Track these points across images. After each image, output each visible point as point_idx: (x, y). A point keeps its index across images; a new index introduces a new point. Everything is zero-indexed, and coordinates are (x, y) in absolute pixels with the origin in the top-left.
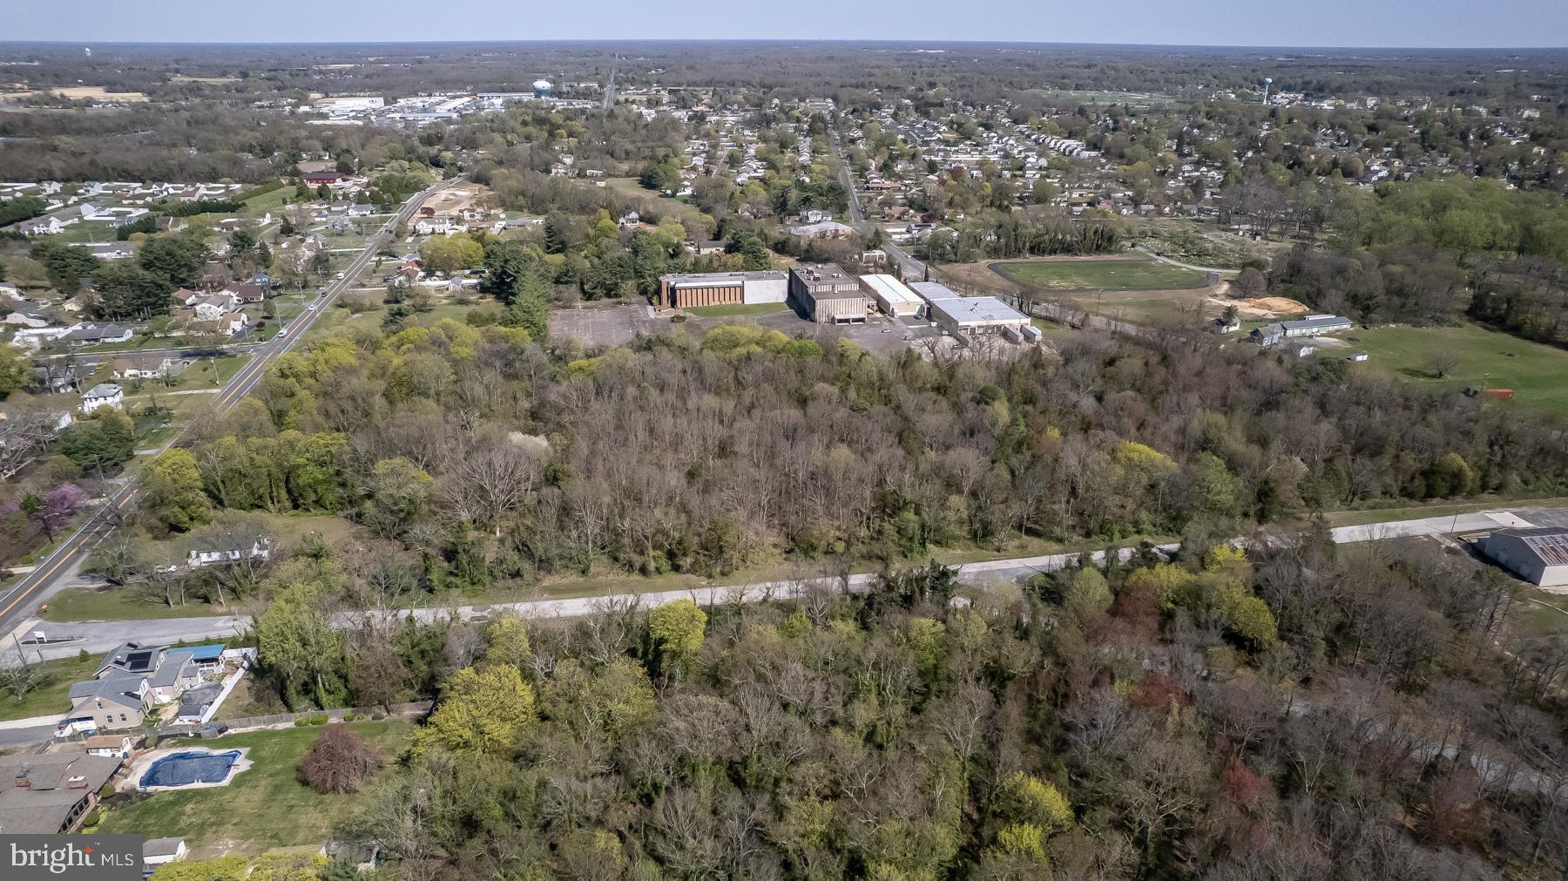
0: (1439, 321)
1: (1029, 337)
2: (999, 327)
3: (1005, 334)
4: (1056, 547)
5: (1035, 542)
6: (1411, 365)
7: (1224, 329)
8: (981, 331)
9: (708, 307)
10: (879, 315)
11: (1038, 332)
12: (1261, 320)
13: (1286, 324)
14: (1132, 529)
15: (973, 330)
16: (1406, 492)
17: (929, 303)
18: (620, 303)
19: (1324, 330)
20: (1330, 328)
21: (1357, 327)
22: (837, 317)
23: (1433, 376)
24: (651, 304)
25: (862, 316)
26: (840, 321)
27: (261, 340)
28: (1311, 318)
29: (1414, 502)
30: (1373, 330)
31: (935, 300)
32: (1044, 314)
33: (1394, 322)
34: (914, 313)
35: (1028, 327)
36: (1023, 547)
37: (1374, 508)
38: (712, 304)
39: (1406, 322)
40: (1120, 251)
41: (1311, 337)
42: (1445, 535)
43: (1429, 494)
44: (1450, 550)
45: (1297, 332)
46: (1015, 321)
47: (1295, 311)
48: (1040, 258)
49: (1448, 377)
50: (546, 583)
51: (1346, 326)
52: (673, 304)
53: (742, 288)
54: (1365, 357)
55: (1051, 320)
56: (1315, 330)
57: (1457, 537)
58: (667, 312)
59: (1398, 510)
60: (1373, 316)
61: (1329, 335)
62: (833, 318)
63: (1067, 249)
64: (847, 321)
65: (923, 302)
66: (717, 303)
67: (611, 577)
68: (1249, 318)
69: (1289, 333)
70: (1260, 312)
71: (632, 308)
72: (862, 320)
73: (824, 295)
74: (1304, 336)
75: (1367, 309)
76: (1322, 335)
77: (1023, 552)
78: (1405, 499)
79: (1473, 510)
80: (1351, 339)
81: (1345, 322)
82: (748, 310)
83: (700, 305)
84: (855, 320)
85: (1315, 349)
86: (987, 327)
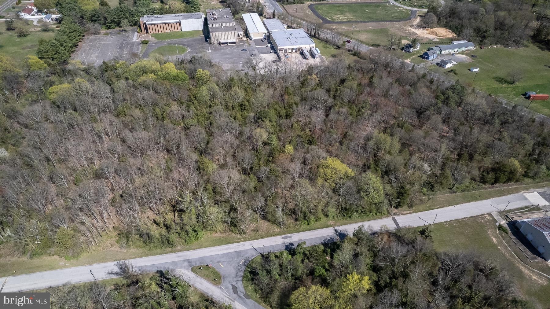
0: (517, 43)
1: (313, 55)
2: (299, 49)
3: (302, 53)
4: (277, 229)
5: (264, 225)
6: (501, 73)
7: (411, 50)
8: (290, 51)
9: (161, 34)
10: (245, 38)
11: (317, 52)
12: (430, 42)
13: (441, 46)
14: (321, 215)
15: (286, 51)
16: (483, 181)
17: (269, 32)
18: (122, 31)
19: (460, 50)
20: (464, 49)
21: (477, 47)
22: (222, 42)
23: (509, 83)
24: (137, 32)
25: (234, 40)
26: (223, 43)
28: (455, 43)
29: (487, 185)
30: (485, 48)
31: (272, 31)
32: (326, 38)
33: (496, 44)
34: (262, 38)
35: (314, 49)
36: (256, 230)
37: (463, 191)
39: (502, 44)
41: (453, 54)
42: (500, 213)
43: (496, 181)
44: (500, 227)
45: (447, 52)
46: (308, 45)
47: (448, 36)
49: (517, 84)
51: (472, 48)
52: (147, 32)
53: (180, 23)
54: (477, 70)
55: (326, 41)
56: (456, 50)
57: (504, 214)
58: (144, 36)
59: (477, 192)
60: (486, 41)
61: (462, 53)
62: (220, 42)
64: (226, 43)
65: (266, 31)
68: (425, 41)
69: (443, 52)
70: (431, 37)
71: (127, 34)
72: (234, 43)
73: (217, 29)
74: (450, 54)
75: (484, 37)
76: (459, 53)
77: (257, 234)
78: (482, 184)
79: (516, 191)
80: (473, 56)
81: (472, 46)
82: (183, 35)
83: (160, 32)
84: (230, 43)
85: (455, 63)
86: (293, 49)
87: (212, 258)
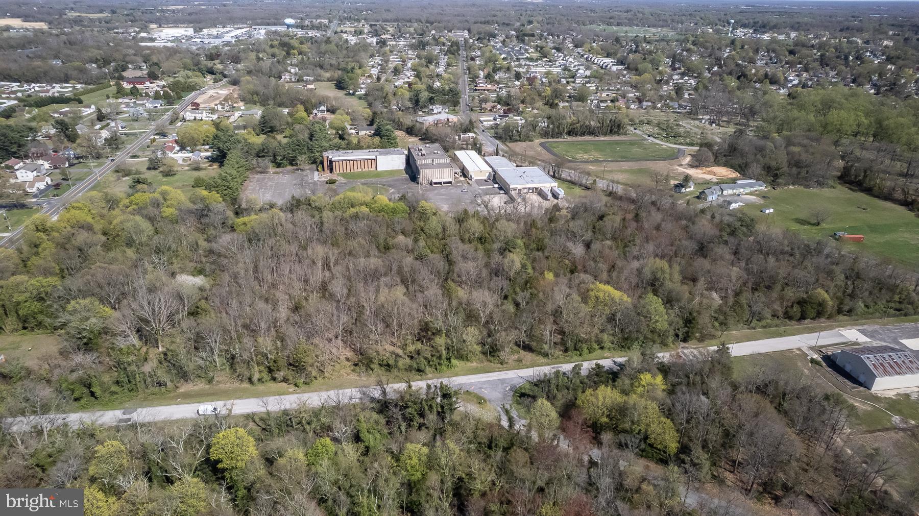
0: (820, 184)
1: (555, 196)
2: (537, 189)
3: (541, 193)
4: (543, 360)
5: (528, 356)
6: (802, 215)
7: (683, 190)
8: (525, 191)
9: (351, 173)
10: (462, 179)
11: (561, 193)
12: (707, 183)
13: (723, 186)
14: (596, 346)
15: (520, 190)
16: (788, 316)
17: (494, 171)
18: (297, 170)
19: (747, 191)
20: (752, 189)
21: (769, 188)
22: (434, 181)
23: (814, 225)
24: (318, 170)
25: (450, 180)
26: (436, 183)
27: (54, 196)
28: (740, 182)
29: (793, 322)
30: (779, 190)
31: (498, 169)
32: (569, 178)
33: (793, 184)
34: (485, 178)
35: (556, 189)
36: (520, 361)
37: (765, 327)
38: (356, 170)
39: (801, 185)
40: (626, 134)
41: (739, 195)
42: (811, 348)
43: (803, 317)
44: (813, 361)
45: (730, 192)
46: (548, 184)
47: (731, 176)
48: (574, 139)
49: (824, 225)
50: (182, 390)
51: (762, 188)
52: (331, 170)
53: (376, 160)
54: (772, 211)
55: (571, 182)
56: (742, 190)
57: (818, 349)
58: (327, 176)
59: (782, 329)
60: (780, 180)
61: (751, 194)
62: (431, 182)
63: (591, 132)
64: (440, 183)
65: (490, 170)
66: (360, 170)
67: (228, 385)
68: (700, 181)
69: (725, 192)
70: (708, 177)
71: (304, 173)
72: (450, 183)
73: (427, 166)
74: (734, 194)
75: (776, 176)
76: (746, 194)
77: (519, 364)
78: (786, 320)
79: (830, 328)
80: (764, 197)
81: (761, 185)
82: (379, 175)
83: (349, 171)
84: (445, 183)
85: (741, 204)
86: (529, 189)
87: (471, 384)
